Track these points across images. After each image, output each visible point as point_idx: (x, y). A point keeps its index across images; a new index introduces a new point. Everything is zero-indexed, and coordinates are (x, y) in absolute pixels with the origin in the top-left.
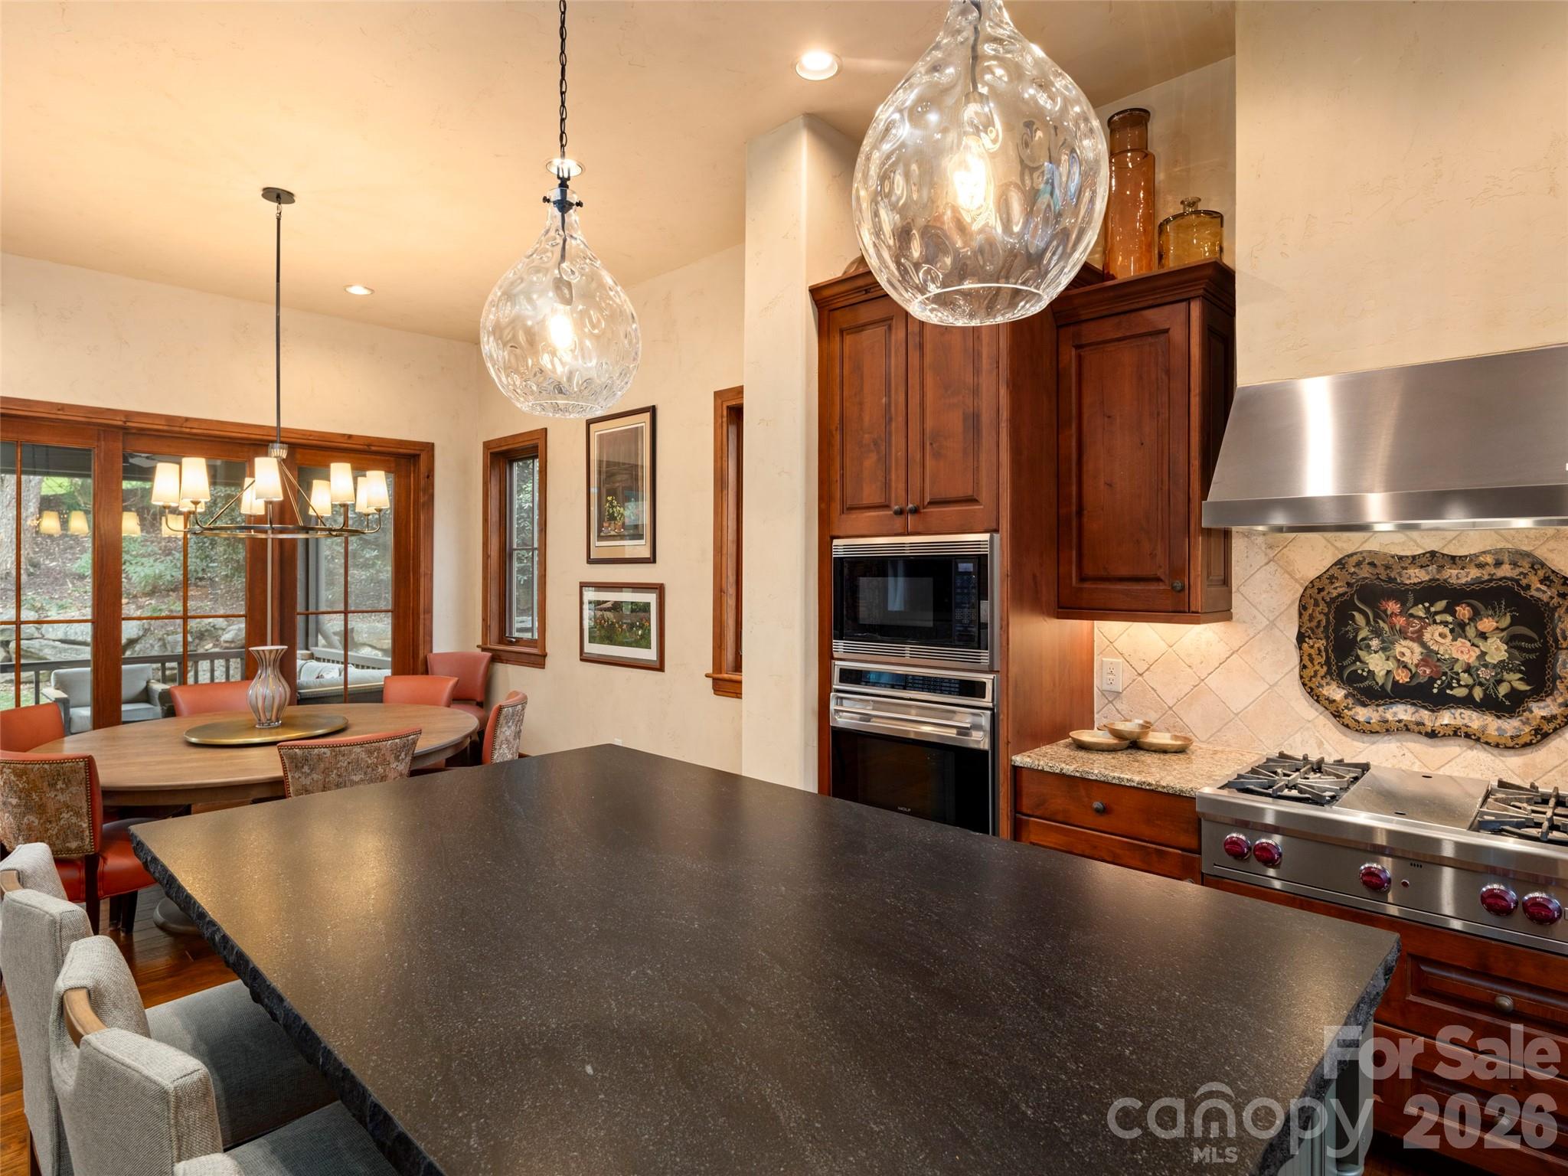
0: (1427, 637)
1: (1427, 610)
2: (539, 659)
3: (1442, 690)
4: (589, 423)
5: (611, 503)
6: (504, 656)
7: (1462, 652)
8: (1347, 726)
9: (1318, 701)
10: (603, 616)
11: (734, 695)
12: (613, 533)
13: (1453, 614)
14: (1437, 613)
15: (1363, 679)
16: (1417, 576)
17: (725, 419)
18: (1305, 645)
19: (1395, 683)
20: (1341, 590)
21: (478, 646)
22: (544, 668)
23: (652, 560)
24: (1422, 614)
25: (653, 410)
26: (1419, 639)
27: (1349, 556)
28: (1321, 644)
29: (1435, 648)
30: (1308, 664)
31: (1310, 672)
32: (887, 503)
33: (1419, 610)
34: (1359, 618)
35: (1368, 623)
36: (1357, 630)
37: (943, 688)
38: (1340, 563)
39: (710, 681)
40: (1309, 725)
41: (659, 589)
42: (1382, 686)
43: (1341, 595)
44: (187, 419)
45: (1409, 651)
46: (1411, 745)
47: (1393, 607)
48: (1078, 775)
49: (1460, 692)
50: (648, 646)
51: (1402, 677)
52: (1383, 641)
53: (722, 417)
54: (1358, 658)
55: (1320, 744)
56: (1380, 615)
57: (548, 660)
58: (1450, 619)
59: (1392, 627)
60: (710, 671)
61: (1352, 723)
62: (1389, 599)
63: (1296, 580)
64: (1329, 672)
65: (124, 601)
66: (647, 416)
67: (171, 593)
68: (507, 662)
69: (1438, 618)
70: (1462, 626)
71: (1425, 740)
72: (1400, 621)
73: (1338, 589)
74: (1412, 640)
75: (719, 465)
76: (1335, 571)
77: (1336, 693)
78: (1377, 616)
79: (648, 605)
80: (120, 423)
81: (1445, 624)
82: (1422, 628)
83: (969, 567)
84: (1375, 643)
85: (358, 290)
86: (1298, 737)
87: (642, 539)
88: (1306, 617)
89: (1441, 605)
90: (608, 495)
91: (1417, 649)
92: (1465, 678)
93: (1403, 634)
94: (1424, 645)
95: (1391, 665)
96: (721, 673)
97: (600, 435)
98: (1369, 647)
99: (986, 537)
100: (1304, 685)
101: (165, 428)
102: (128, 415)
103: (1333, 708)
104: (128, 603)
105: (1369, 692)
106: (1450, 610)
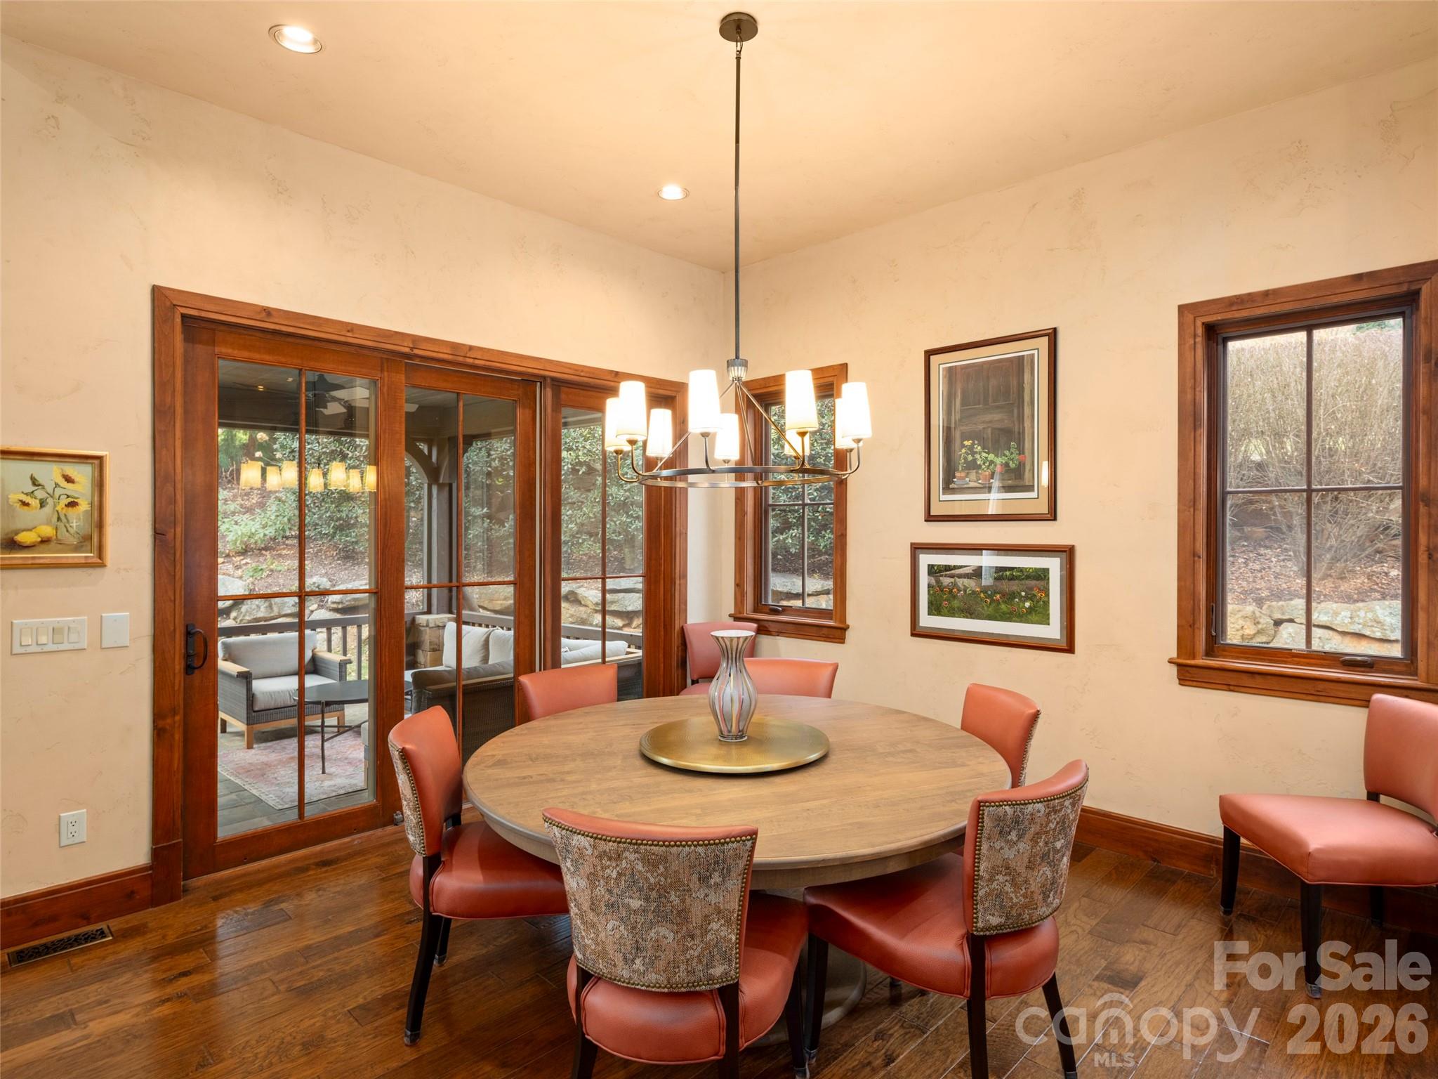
2: (838, 633)
4: (929, 354)
5: (971, 448)
6: (772, 627)
10: (955, 585)
11: (1225, 687)
12: (972, 484)
17: (1199, 340)
21: (730, 616)
22: (843, 643)
23: (1052, 515)
25: (1053, 335)
39: (1174, 669)
41: (1068, 554)
44: (471, 348)
50: (1045, 620)
53: (1195, 336)
57: (849, 634)
60: (1174, 654)
65: (220, 560)
66: (1044, 342)
67: (264, 552)
68: (779, 633)
75: (1189, 396)
79: (1046, 571)
80: (407, 350)
85: (672, 192)
87: (1033, 490)
90: (963, 439)
96: (1194, 658)
97: (950, 368)
101: (450, 357)
102: (416, 340)
104: (223, 563)
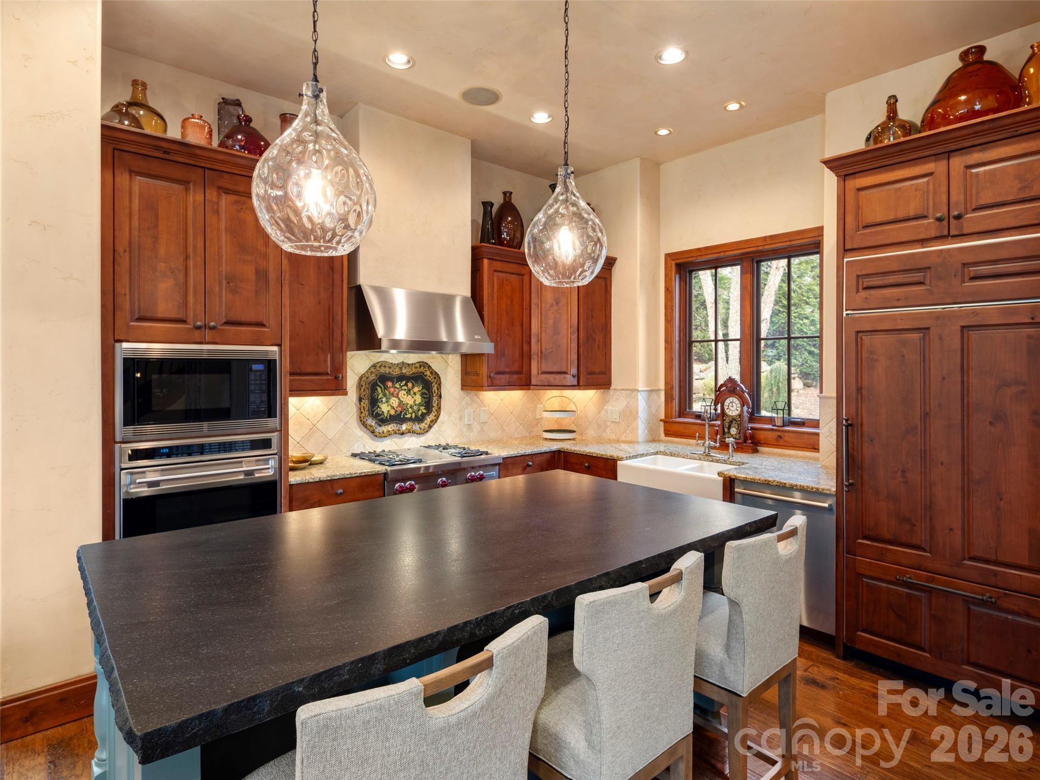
0: (400, 396)
1: (400, 384)
3: (404, 416)
7: (408, 400)
8: (376, 436)
9: (366, 427)
13: (407, 386)
14: (403, 386)
15: (380, 415)
16: (397, 372)
18: (362, 403)
19: (390, 415)
20: (373, 378)
24: (398, 387)
26: (397, 397)
27: (378, 363)
28: (367, 402)
29: (402, 400)
30: (363, 411)
31: (363, 415)
32: (184, 319)
33: (397, 385)
34: (379, 389)
35: (382, 391)
36: (378, 395)
37: (237, 448)
38: (374, 366)
40: (360, 439)
42: (386, 418)
43: (373, 380)
45: (394, 402)
46: (394, 439)
47: (390, 384)
48: (329, 478)
49: (409, 416)
51: (392, 412)
52: (387, 399)
54: (379, 407)
55: (364, 446)
56: (386, 388)
58: (406, 388)
59: (390, 392)
61: (378, 434)
62: (388, 381)
63: (355, 374)
64: (369, 414)
69: (403, 388)
70: (409, 390)
71: (400, 436)
72: (392, 390)
73: (373, 377)
74: (396, 397)
76: (373, 369)
77: (371, 422)
78: (385, 388)
81: (405, 390)
82: (399, 392)
83: (260, 367)
84: (384, 400)
86: (356, 445)
88: (362, 390)
89: (404, 383)
91: (397, 400)
92: (410, 410)
93: (392, 395)
94: (399, 399)
95: (389, 408)
98: (382, 401)
99: (275, 348)
100: (361, 421)
103: (371, 429)
105: (383, 421)
106: (406, 385)
